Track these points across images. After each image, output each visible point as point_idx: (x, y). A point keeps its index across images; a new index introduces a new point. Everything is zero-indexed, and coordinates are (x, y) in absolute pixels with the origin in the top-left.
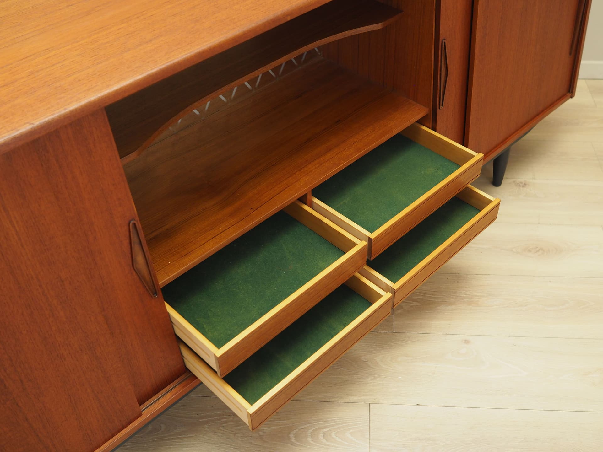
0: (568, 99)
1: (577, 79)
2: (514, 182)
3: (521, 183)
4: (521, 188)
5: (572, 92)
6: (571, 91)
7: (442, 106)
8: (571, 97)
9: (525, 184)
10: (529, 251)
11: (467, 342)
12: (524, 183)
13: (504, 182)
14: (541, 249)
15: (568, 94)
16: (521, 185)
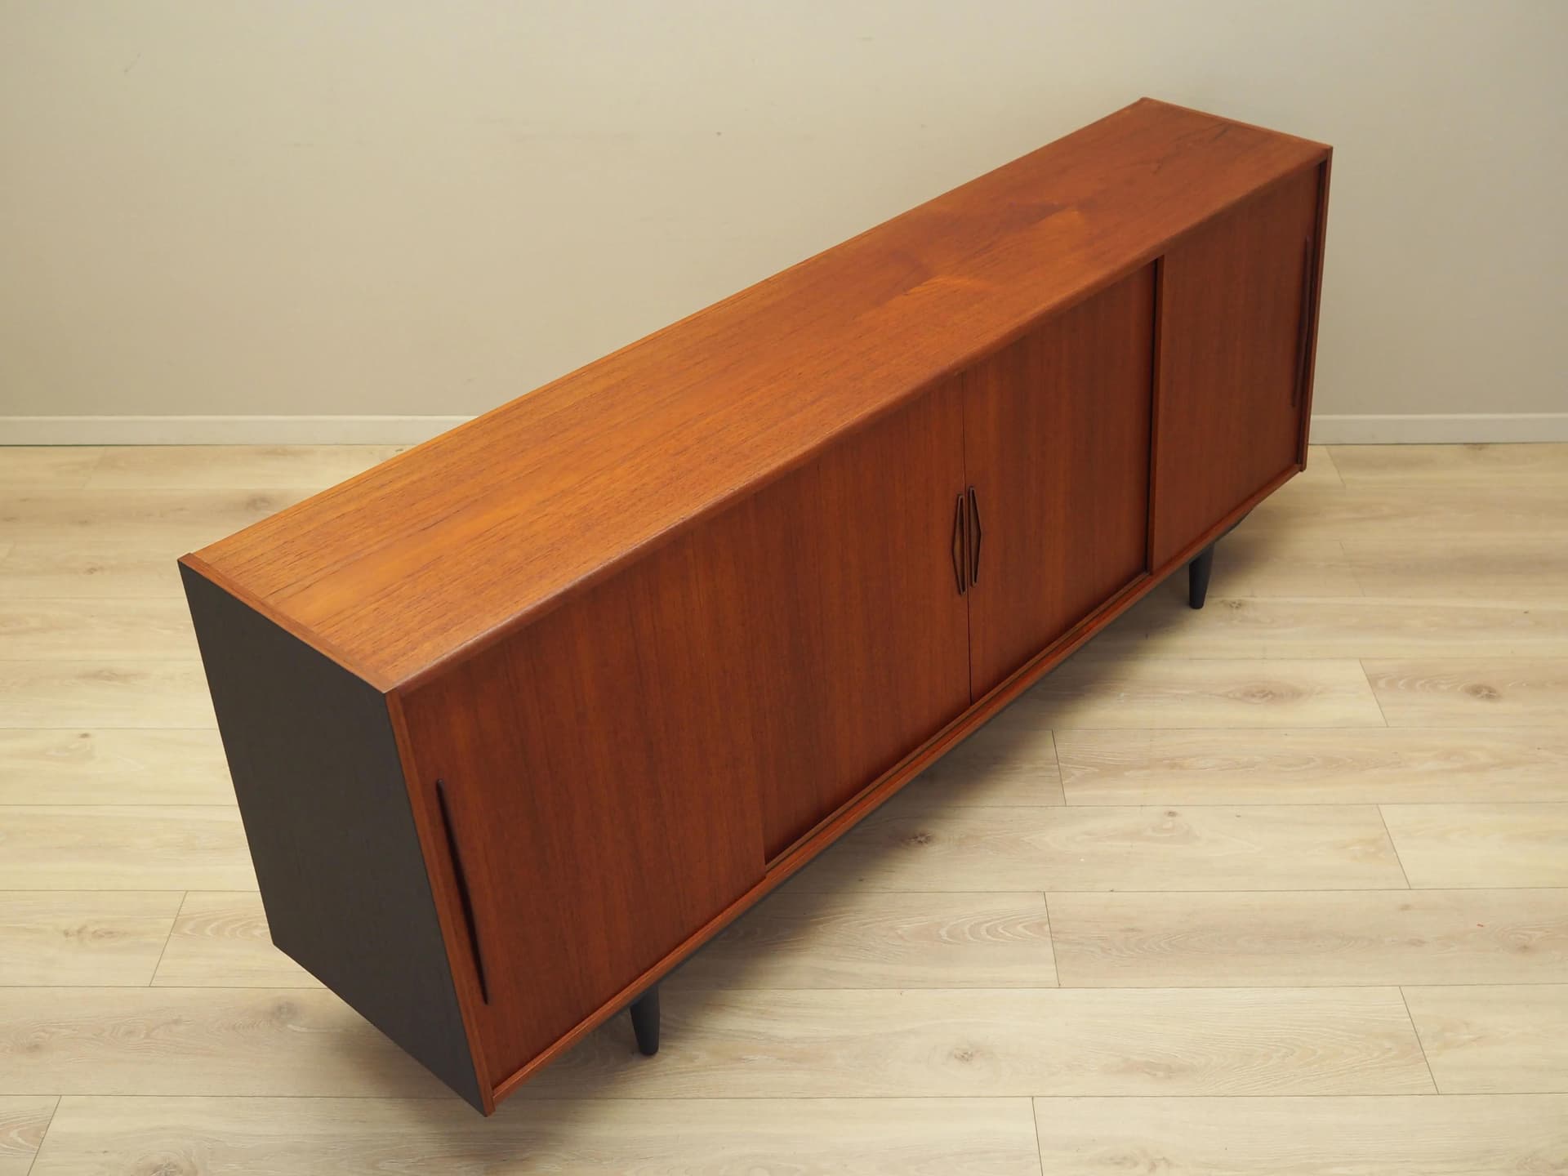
0: (1297, 472)
1: (1308, 444)
2: (1222, 602)
3: (1234, 603)
4: (1235, 611)
5: (1301, 463)
6: (1299, 461)
7: (975, 581)
8: (1301, 470)
9: (1240, 605)
10: (1253, 696)
11: (1172, 814)
12: (1237, 602)
13: (1207, 601)
14: (1271, 693)
15: (1296, 465)
16: (1234, 605)
